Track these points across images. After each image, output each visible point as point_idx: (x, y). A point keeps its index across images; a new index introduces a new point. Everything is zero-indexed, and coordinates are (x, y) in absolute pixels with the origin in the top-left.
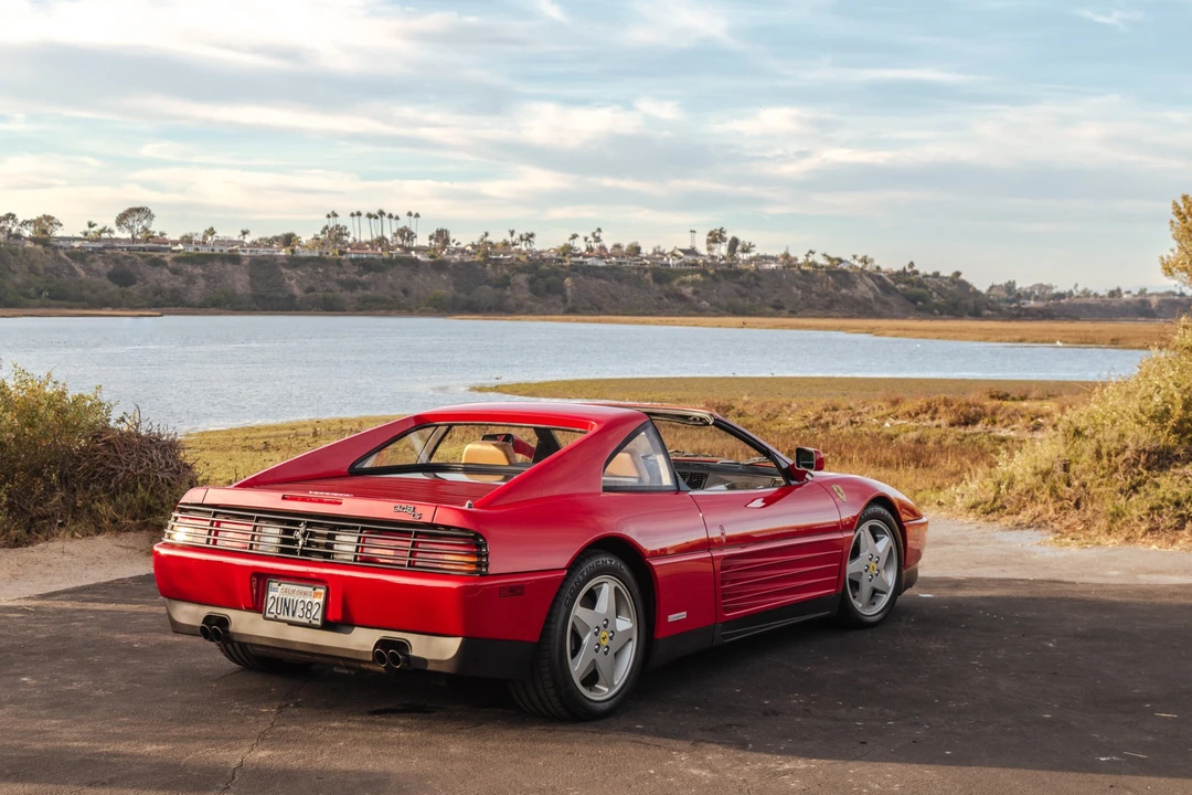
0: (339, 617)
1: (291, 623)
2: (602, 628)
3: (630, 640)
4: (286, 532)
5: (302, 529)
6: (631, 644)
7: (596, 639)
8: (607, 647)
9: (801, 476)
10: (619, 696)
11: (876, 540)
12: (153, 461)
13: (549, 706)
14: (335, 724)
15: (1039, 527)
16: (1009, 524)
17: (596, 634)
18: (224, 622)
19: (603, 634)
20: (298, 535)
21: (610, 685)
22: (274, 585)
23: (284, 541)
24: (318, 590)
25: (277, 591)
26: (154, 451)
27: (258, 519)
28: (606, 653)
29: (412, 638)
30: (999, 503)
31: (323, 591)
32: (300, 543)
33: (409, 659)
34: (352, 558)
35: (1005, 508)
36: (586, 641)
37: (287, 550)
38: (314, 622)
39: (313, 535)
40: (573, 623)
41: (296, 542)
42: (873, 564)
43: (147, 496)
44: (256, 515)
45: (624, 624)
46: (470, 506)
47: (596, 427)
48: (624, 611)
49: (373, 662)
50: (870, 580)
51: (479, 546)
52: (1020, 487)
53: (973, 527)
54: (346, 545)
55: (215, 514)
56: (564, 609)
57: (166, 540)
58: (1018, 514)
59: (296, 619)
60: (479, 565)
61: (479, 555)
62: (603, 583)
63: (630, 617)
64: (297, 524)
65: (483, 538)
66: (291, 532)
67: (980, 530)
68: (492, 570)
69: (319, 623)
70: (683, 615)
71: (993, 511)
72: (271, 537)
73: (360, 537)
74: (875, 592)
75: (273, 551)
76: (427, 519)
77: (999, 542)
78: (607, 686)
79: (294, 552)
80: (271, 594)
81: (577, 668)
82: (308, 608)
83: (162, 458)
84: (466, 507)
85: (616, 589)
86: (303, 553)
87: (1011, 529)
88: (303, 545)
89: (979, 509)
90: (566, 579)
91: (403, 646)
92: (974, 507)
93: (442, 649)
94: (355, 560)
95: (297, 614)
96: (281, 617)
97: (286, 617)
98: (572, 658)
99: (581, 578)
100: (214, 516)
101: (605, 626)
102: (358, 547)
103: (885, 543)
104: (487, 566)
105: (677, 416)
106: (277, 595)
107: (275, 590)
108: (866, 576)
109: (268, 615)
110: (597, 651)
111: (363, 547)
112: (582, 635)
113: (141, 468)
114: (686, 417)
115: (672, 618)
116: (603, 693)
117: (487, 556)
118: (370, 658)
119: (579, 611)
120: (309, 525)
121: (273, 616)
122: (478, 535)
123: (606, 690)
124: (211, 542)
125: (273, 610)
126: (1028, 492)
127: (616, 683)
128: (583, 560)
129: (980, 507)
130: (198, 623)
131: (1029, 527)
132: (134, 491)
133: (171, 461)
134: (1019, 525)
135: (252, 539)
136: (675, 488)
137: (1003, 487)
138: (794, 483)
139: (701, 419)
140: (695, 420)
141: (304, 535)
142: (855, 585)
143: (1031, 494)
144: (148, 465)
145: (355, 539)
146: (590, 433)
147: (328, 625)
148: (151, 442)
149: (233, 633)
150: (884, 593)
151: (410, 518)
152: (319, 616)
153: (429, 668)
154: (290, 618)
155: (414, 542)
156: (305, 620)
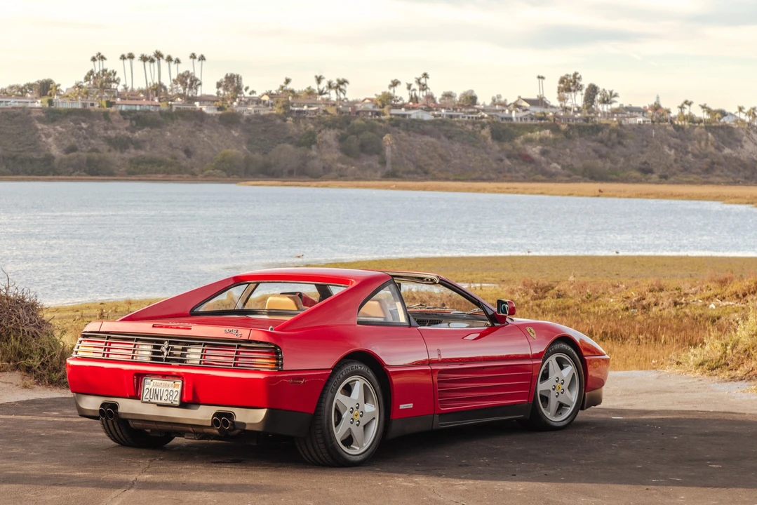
0: (191, 399)
1: (159, 405)
2: (355, 409)
3: (374, 418)
4: (155, 347)
5: (166, 345)
6: (375, 421)
7: (352, 416)
8: (358, 421)
9: (502, 320)
10: (367, 453)
11: (562, 368)
12: (19, 318)
13: (321, 456)
14: (188, 466)
15: (750, 379)
16: (726, 377)
17: (351, 412)
18: (115, 406)
19: (356, 412)
20: (163, 349)
21: (361, 446)
22: (148, 381)
23: (154, 353)
24: (176, 383)
25: (150, 385)
26: (21, 310)
27: (137, 340)
28: (358, 425)
29: (236, 411)
30: (723, 361)
31: (179, 383)
32: (165, 354)
33: (234, 423)
34: (198, 362)
35: (728, 365)
36: (344, 416)
37: (156, 358)
38: (175, 403)
39: (172, 349)
40: (336, 404)
41: (163, 353)
42: (558, 385)
43: (17, 344)
44: (135, 337)
45: (371, 408)
46: (272, 329)
47: (355, 284)
48: (370, 401)
49: (212, 427)
50: (557, 396)
51: (277, 353)
52: (740, 347)
53: (696, 380)
54: (194, 355)
55: (108, 338)
56: (330, 395)
57: (74, 355)
58: (736, 370)
59: (163, 401)
60: (277, 365)
61: (277, 359)
62: (355, 380)
63: (374, 404)
64: (162, 342)
65: (279, 348)
66: (159, 347)
67: (701, 382)
68: (285, 368)
69: (178, 403)
70: (410, 406)
71: (717, 367)
72: (145, 352)
73: (203, 349)
74: (561, 406)
75: (147, 360)
76: (245, 337)
77: (712, 391)
78: (358, 446)
79: (161, 359)
80: (146, 386)
81: (339, 433)
82: (170, 394)
83: (27, 315)
84: (269, 330)
85: (364, 385)
86: (167, 360)
87: (726, 381)
88: (167, 355)
89: (705, 367)
90: (331, 376)
91: (230, 416)
92: (702, 364)
93: (254, 417)
94: (200, 364)
95: (163, 399)
96: (152, 401)
97: (156, 401)
98: (336, 426)
99: (341, 376)
100: (107, 339)
101: (357, 408)
102: (202, 355)
103: (569, 370)
104: (282, 365)
105: (416, 278)
106: (150, 387)
107: (149, 384)
108: (553, 394)
109: (144, 400)
110: (352, 423)
111: (205, 355)
112: (342, 412)
113: (11, 323)
114: (422, 279)
115: (402, 407)
116: (356, 451)
117: (282, 359)
118: (210, 424)
119: (339, 397)
120: (170, 342)
121: (148, 400)
122: (277, 347)
123: (358, 448)
124: (106, 355)
125: (148, 397)
126: (746, 351)
127: (364, 445)
128: (343, 365)
129: (707, 364)
130: (97, 407)
131: (742, 380)
132: (7, 340)
133: (33, 318)
134: (733, 379)
135: (133, 353)
136: (408, 324)
137: (729, 348)
138: (496, 324)
139: (432, 280)
140: (427, 280)
141: (167, 349)
142: (545, 400)
143: (748, 352)
144: (16, 321)
145: (200, 351)
146: (350, 287)
147: (184, 404)
148: (17, 303)
149: (121, 413)
150: (569, 406)
151: (235, 337)
152: (178, 399)
153: (247, 428)
154: (159, 401)
155: (237, 351)
156: (169, 402)
